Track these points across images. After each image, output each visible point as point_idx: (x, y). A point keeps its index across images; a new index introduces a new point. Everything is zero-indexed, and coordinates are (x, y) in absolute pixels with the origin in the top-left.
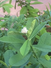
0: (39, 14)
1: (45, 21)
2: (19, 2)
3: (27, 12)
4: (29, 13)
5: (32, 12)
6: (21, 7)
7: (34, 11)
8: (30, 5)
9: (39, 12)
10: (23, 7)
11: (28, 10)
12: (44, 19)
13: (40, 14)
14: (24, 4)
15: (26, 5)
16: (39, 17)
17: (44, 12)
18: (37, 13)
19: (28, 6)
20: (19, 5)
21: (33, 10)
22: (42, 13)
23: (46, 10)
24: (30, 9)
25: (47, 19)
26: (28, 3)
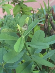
0: (32, 12)
1: (39, 19)
3: (20, 11)
6: (14, 5)
7: (28, 9)
9: (32, 10)
10: (16, 5)
11: (22, 8)
12: (38, 17)
13: (34, 12)
14: (17, 2)
15: (19, 3)
16: (33, 15)
17: (38, 10)
18: (31, 11)
22: (36, 12)
23: (40, 8)
24: (24, 7)
25: (41, 17)
26: (21, 1)
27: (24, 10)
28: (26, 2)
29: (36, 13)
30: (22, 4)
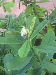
0: (46, 13)
1: (53, 21)
2: (23, 1)
3: (33, 12)
4: (35, 13)
5: (38, 12)
6: (26, 6)
8: (36, 4)
10: (28, 6)
11: (34, 9)
14: (29, 3)
15: (31, 4)
17: (52, 12)
19: (33, 5)
20: (23, 4)
21: (39, 9)
23: (54, 9)
24: (36, 8)
25: (55, 19)
26: (33, 2)
27: (36, 11)
28: (38, 2)
29: (50, 14)
30: (34, 5)
